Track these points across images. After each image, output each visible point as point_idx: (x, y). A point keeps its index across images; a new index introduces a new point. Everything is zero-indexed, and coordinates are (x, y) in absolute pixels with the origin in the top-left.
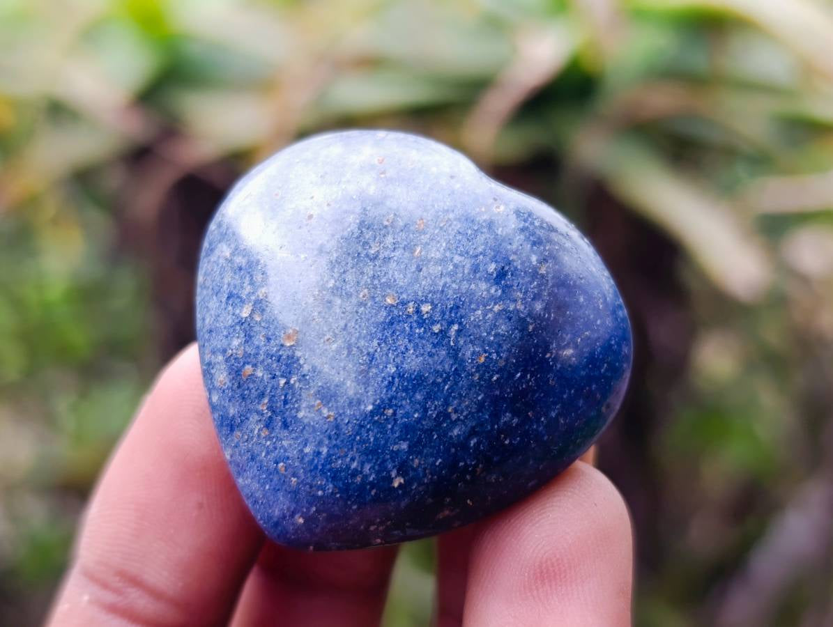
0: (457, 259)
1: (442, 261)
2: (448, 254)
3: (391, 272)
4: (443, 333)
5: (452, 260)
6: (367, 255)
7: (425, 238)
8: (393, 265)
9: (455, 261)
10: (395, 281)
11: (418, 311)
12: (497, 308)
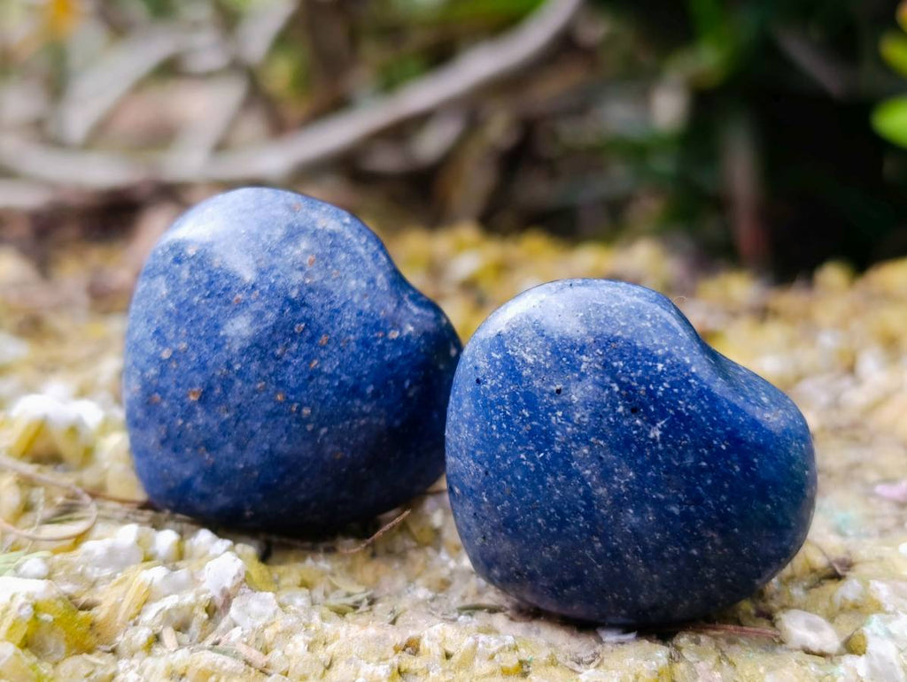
0: (344, 377)
1: (331, 376)
2: (338, 372)
3: (288, 375)
4: (314, 432)
5: (340, 377)
6: (273, 354)
7: (323, 353)
8: (291, 369)
9: (342, 379)
10: (289, 382)
11: (299, 410)
12: (363, 422)
